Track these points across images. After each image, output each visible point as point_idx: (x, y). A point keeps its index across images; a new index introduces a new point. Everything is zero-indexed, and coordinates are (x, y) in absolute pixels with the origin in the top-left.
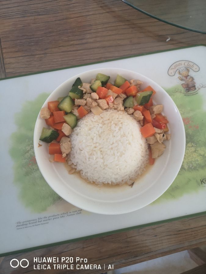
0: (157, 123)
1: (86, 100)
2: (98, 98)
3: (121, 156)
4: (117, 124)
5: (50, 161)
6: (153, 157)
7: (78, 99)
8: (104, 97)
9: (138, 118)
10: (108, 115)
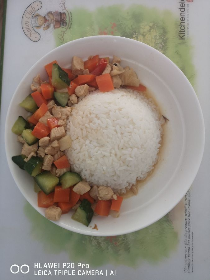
0: (98, 69)
1: (46, 154)
2: (47, 138)
3: (134, 124)
4: (90, 121)
5: (118, 217)
6: (138, 85)
7: (42, 165)
8: (49, 129)
9: (85, 92)
10: (75, 129)
